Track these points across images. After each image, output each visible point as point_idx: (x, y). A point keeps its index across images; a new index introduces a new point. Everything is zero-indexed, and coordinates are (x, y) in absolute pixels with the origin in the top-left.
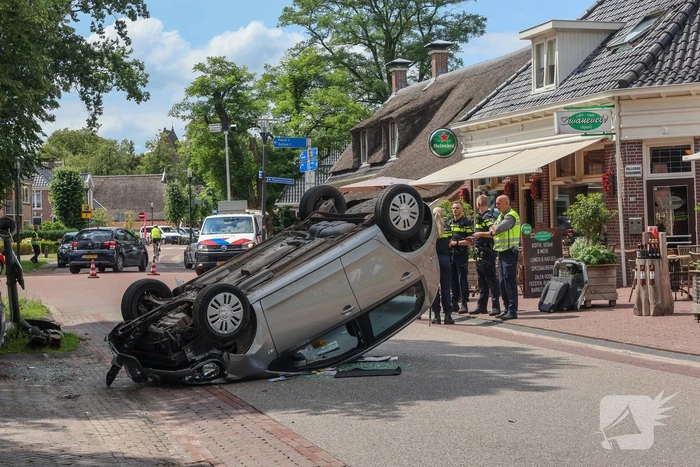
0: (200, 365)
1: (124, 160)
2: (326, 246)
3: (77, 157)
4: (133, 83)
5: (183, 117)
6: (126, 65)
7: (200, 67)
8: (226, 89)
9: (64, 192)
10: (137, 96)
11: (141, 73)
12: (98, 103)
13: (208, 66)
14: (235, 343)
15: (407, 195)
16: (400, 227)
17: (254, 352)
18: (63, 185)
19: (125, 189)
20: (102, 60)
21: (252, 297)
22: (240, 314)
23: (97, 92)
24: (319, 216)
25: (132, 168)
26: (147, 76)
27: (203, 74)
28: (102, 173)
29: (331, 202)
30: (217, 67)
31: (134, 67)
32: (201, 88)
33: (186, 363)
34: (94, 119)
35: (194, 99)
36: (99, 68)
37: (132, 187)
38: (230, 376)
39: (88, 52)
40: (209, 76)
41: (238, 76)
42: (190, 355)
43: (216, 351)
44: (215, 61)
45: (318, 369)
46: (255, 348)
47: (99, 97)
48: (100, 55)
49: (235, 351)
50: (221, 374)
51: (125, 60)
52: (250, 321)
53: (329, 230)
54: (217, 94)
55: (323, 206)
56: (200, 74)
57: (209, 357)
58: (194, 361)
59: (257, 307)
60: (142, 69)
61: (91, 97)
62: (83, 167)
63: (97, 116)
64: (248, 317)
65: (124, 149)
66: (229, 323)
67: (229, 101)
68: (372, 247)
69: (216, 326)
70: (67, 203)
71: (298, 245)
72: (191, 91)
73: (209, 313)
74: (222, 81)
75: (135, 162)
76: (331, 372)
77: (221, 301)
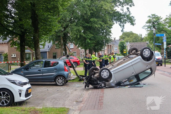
0: (101, 84)
1: (140, 39)
2: (129, 60)
3: (128, 38)
4: (132, 21)
5: (145, 29)
6: (130, 17)
7: (149, 17)
8: (156, 22)
9: (122, 47)
10: (133, 24)
11: (134, 19)
12: (123, 26)
13: (151, 16)
14: (108, 80)
15: (147, 49)
16: (146, 56)
17: (111, 82)
18: (121, 45)
19: (139, 46)
20: (125, 16)
21: (111, 71)
22: (108, 74)
23: (123, 24)
24: (132, 54)
25: (142, 40)
26: (135, 20)
27: (150, 18)
28: (134, 42)
29: (135, 51)
30: (154, 17)
31: (132, 18)
32: (149, 22)
33: (98, 84)
34: (123, 30)
35: (148, 24)
36: (124, 18)
37: (141, 45)
38: (106, 87)
39: (121, 15)
40: (151, 19)
41: (158, 18)
42: (99, 82)
43: (104, 82)
44: (153, 15)
45: (126, 86)
46: (111, 81)
47: (124, 25)
48: (124, 15)
49: (108, 82)
50: (105, 86)
51: (130, 16)
52: (111, 75)
53: (132, 57)
54: (153, 23)
55: (133, 51)
56: (149, 18)
57: (103, 83)
58: (99, 83)
59: (112, 73)
60: (134, 18)
61: (122, 25)
62: (130, 41)
63: (123, 29)
64: (110, 75)
65: (140, 36)
66: (106, 76)
67: (156, 24)
68: (139, 60)
69: (103, 77)
70: (122, 49)
71: (124, 60)
72: (147, 23)
73: (102, 74)
74: (155, 19)
75: (142, 39)
76: (129, 86)
77: (104, 71)
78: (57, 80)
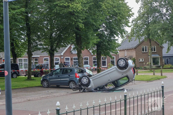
15: (122, 60)
16: (121, 66)
38: (87, 91)
46: (90, 86)
49: (87, 87)
58: (83, 88)
64: (89, 81)
68: (115, 69)
69: (83, 83)
73: (82, 80)
77: (84, 78)
78: (70, 84)
